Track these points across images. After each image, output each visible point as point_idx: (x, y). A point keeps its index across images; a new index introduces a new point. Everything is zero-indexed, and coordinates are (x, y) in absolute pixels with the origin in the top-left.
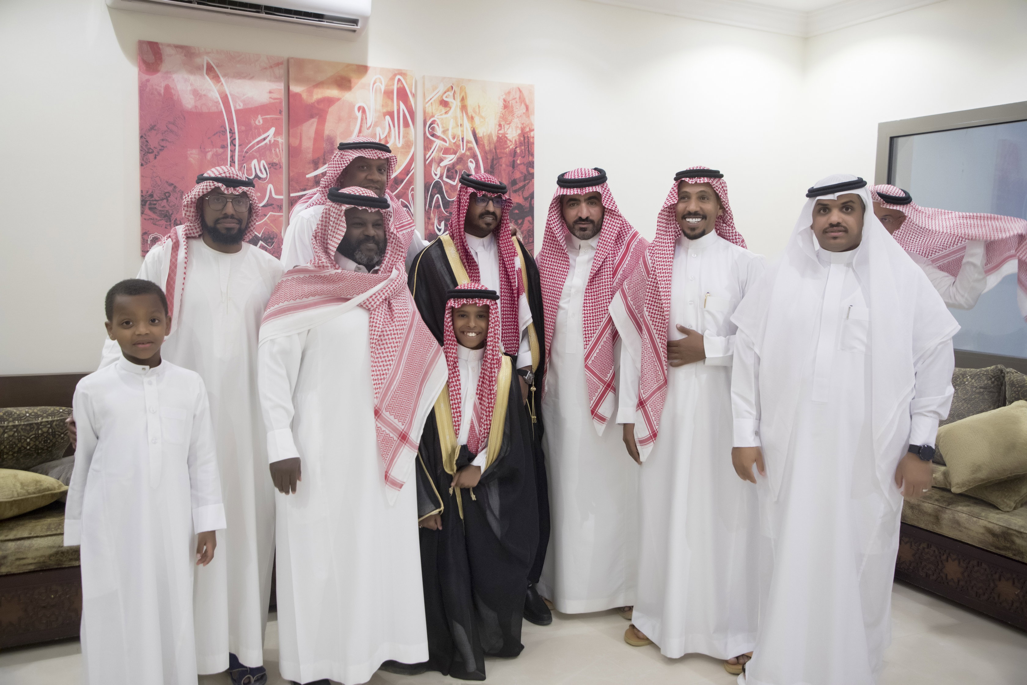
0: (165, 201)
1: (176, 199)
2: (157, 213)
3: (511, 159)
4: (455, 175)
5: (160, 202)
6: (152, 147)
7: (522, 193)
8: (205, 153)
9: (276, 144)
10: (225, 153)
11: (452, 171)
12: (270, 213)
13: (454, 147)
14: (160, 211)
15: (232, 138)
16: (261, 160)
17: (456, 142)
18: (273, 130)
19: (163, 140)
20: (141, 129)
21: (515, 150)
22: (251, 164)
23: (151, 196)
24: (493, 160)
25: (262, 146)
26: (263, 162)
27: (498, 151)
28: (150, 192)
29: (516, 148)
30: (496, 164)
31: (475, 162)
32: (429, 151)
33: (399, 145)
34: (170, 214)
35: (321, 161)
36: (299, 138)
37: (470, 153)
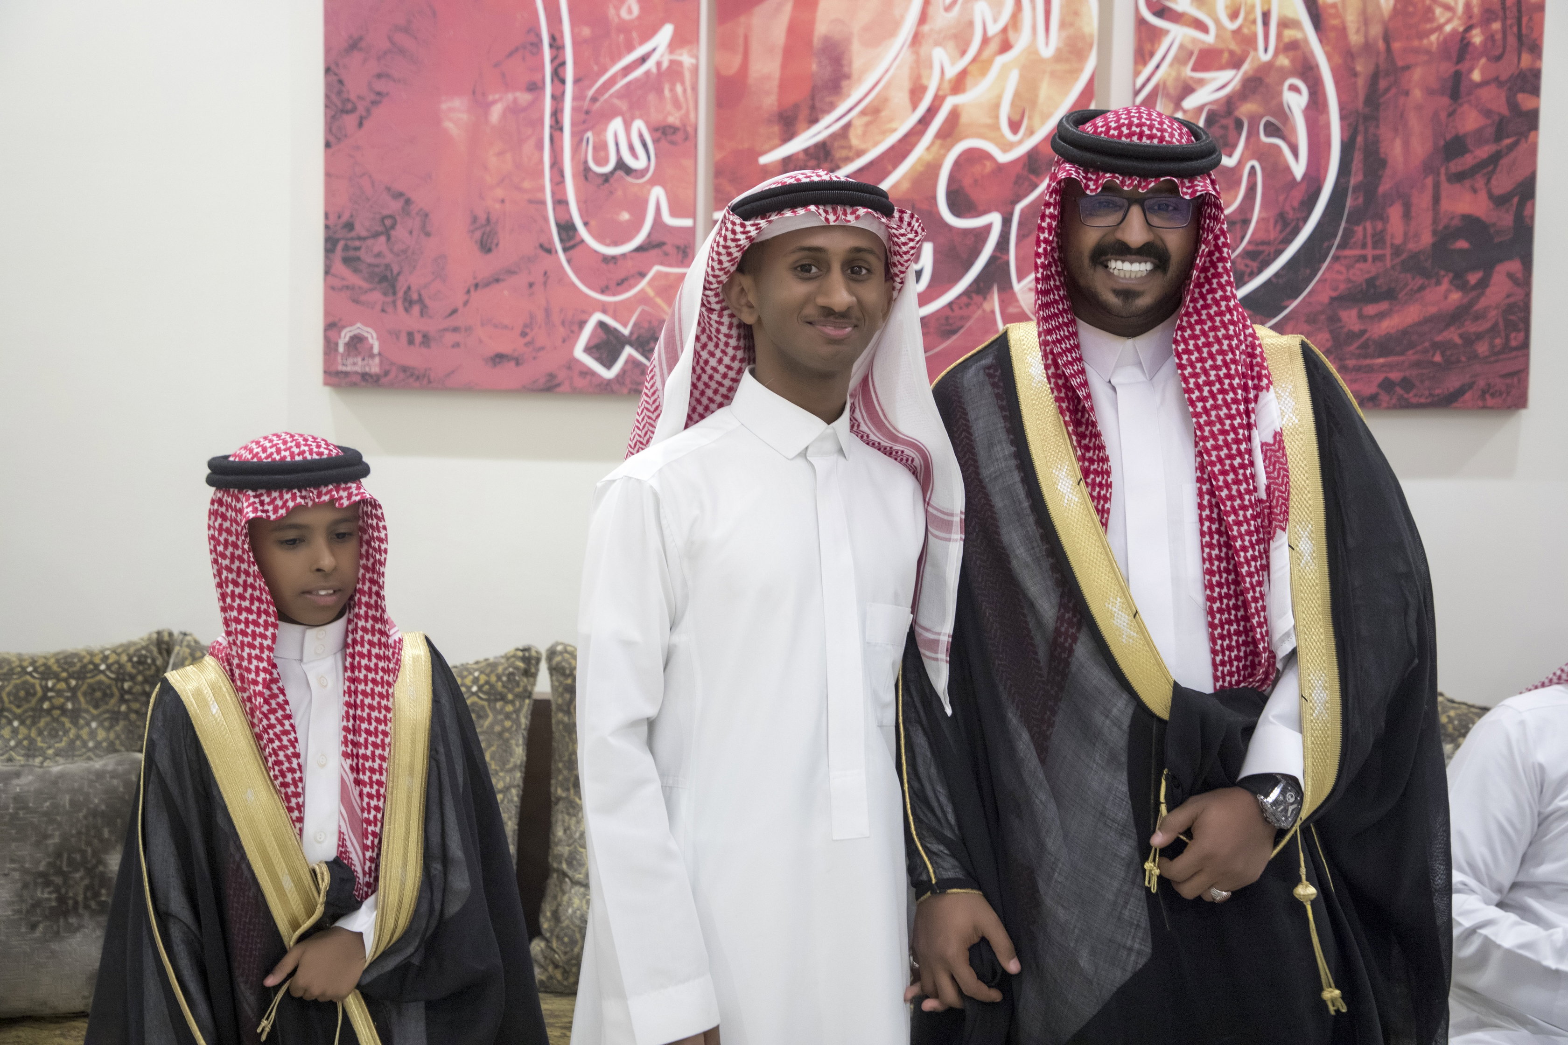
0: (382, 239)
1: (411, 233)
2: (360, 271)
3: (1447, 68)
4: (1232, 133)
5: (370, 242)
6: (353, 97)
7: (1489, 181)
8: (487, 106)
9: (674, 72)
10: (538, 101)
11: (1224, 122)
12: (657, 268)
13: (1233, 46)
14: (370, 265)
15: (557, 62)
16: (633, 119)
17: (1240, 29)
18: (667, 32)
19: (379, 76)
20: (328, 50)
21: (1463, 39)
22: (605, 130)
23: (349, 226)
24: (1374, 78)
25: (636, 80)
26: (639, 125)
27: (1397, 46)
28: (345, 218)
29: (1469, 29)
30: (1387, 90)
31: (1309, 88)
32: (1145, 63)
33: (1047, 51)
34: (395, 272)
35: (804, 113)
36: (741, 49)
37: (1293, 61)
